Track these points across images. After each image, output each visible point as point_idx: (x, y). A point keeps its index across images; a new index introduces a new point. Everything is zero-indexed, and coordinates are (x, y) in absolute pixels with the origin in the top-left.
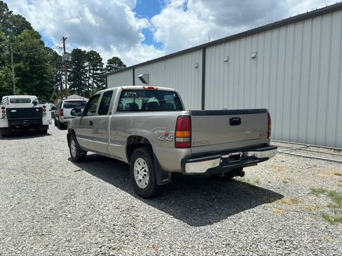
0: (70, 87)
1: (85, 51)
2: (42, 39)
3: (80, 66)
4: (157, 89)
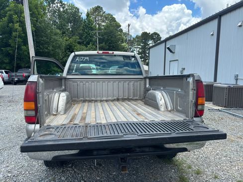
1: (150, 33)
2: (121, 28)
3: (146, 44)
4: (113, 53)
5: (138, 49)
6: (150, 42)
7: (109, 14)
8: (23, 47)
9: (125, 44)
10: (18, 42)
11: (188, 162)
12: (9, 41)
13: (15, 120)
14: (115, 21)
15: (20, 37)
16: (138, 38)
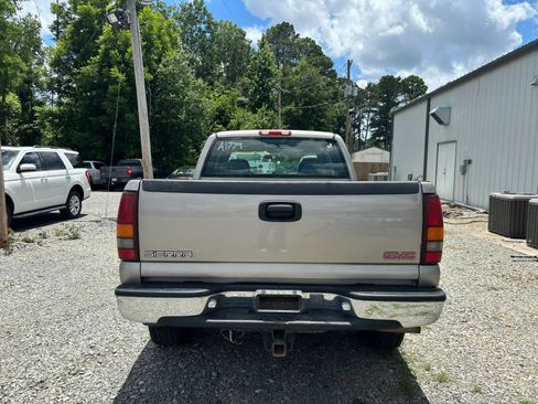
0: (374, 136)
1: (399, 79)
2: (333, 68)
3: (390, 103)
4: (290, 134)
5: (371, 115)
6: (400, 98)
7: (307, 40)
8: (128, 116)
9: (341, 103)
10: (120, 104)
11: (429, 358)
12: (104, 103)
13: (108, 260)
14: (321, 54)
15: (123, 93)
16: (372, 90)
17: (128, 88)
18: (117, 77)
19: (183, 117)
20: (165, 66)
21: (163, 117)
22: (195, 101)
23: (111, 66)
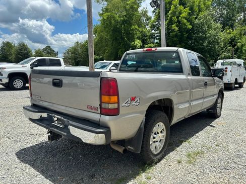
4: (156, 50)
17: (179, 34)
18: (175, 29)
19: (205, 44)
20: (199, 20)
21: (196, 45)
22: (214, 35)
23: (172, 24)
